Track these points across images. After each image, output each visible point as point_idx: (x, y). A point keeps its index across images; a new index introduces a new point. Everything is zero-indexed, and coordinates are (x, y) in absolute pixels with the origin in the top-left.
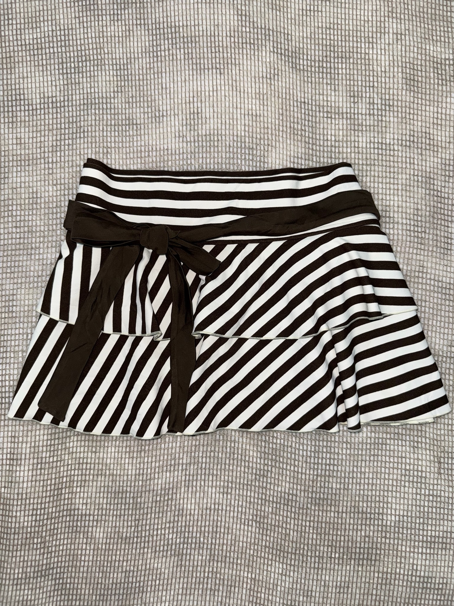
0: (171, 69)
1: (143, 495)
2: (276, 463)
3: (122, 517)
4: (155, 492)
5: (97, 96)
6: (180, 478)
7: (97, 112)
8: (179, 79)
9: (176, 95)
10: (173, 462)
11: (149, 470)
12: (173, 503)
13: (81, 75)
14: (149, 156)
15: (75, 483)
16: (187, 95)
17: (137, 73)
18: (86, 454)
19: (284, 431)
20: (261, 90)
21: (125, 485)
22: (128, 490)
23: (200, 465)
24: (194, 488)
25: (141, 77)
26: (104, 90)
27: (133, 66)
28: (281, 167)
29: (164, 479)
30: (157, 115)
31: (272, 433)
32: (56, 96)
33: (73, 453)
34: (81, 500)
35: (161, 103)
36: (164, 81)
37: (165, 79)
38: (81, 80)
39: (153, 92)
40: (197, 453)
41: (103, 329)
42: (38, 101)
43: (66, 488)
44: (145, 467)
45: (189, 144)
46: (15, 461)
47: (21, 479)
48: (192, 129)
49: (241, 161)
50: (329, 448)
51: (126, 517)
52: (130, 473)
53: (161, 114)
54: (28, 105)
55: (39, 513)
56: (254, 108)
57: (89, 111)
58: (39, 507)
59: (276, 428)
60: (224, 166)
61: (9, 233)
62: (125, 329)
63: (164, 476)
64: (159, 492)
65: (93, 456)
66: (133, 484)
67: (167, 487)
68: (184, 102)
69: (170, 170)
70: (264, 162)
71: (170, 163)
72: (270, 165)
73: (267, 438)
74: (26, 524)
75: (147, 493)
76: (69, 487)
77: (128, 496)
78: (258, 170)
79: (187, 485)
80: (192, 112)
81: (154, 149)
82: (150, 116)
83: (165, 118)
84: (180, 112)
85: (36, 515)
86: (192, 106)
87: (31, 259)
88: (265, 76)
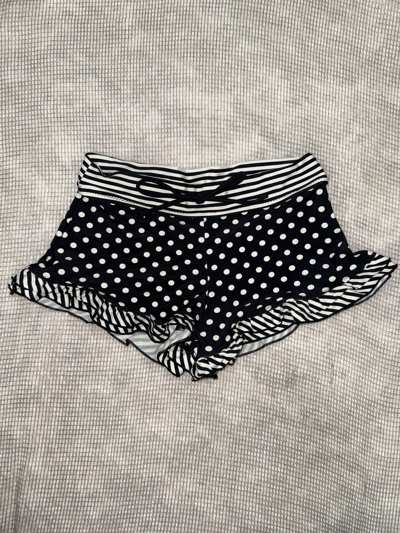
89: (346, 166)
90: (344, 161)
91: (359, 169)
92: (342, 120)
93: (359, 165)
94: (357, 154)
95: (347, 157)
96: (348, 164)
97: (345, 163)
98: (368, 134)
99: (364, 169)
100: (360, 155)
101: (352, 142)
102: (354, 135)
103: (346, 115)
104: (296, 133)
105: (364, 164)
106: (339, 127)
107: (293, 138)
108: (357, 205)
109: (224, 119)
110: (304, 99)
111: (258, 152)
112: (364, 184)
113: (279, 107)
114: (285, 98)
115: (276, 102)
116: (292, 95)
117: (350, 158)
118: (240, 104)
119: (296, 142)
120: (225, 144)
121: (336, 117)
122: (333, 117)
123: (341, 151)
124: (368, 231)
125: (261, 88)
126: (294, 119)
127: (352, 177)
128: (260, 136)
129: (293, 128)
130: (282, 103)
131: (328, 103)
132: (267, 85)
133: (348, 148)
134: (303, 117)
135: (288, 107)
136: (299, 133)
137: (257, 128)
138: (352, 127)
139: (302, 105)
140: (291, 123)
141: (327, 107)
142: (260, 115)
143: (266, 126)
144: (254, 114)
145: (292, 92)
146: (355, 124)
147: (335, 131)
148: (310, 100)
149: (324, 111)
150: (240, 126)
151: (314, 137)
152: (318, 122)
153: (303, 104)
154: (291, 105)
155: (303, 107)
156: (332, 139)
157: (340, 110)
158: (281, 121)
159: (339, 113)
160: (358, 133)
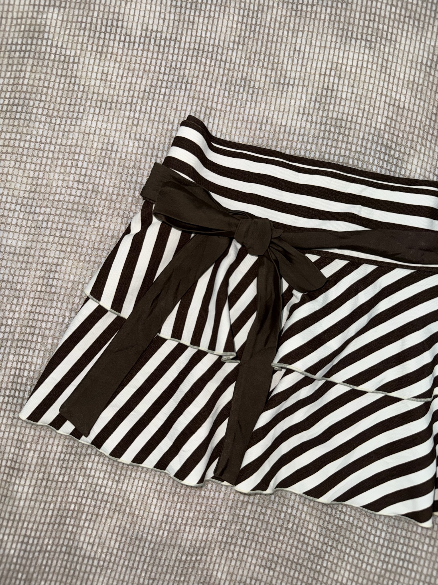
0: (311, 30)
1: (166, 549)
2: (337, 544)
3: (134, 571)
4: (182, 549)
5: (212, 42)
6: (215, 537)
7: (208, 62)
8: (318, 44)
9: (310, 63)
10: (211, 516)
11: (180, 519)
12: (201, 566)
13: (197, 13)
14: (261, 129)
15: (84, 515)
16: (324, 66)
17: (268, 25)
18: (105, 482)
19: (357, 508)
20: (417, 79)
21: (146, 531)
22: (149, 538)
23: (244, 526)
24: (230, 554)
25: (271, 31)
26: (222, 38)
27: (264, 16)
28: (421, 178)
29: (196, 535)
30: (282, 81)
31: (341, 506)
32: (162, 32)
33: (89, 476)
34: (87, 538)
35: (289, 68)
36: (299, 41)
37: (301, 40)
38: (196, 19)
39: (282, 52)
40: (243, 511)
41: (159, 332)
42: (139, 33)
43: (71, 517)
44: (176, 514)
45: (314, 125)
46: (16, 472)
47: (19, 495)
48: (322, 107)
49: (374, 160)
50: (407, 540)
51: (139, 571)
52: (155, 517)
53: (287, 82)
54: (126, 35)
55: (31, 541)
56: (403, 99)
57: (199, 58)
58: (33, 534)
59: (348, 502)
60: (351, 161)
61: (68, 187)
62: (186, 338)
63: (197, 531)
64: (187, 549)
65: (114, 486)
66: (156, 533)
67: (198, 545)
68: (318, 72)
69: (283, 152)
70: (401, 167)
71: (285, 143)
72: (408, 172)
73: (334, 511)
74: (12, 552)
75: (172, 548)
76: (76, 518)
77: (147, 545)
78: (392, 174)
79: (222, 547)
80: (326, 87)
81: (269, 122)
82: (272, 80)
83: (290, 88)
84: (311, 85)
85: (27, 543)
86: (327, 80)
87: (89, 225)
88: (424, 62)
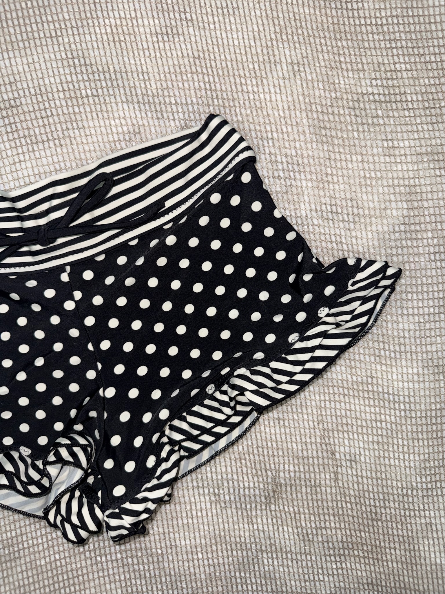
89: (283, 122)
90: (276, 114)
91: (305, 121)
92: (258, 43)
93: (304, 115)
94: (295, 97)
95: (280, 107)
96: (285, 117)
97: (280, 117)
98: (307, 57)
99: (313, 119)
100: (301, 98)
101: (284, 78)
102: (284, 66)
103: (262, 35)
104: (186, 85)
105: (311, 110)
106: (255, 59)
107: (182, 94)
108: (315, 184)
109: (58, 91)
110: (184, 23)
111: (129, 133)
112: (320, 145)
113: (145, 46)
114: (153, 29)
115: (138, 39)
116: (162, 21)
117: (286, 106)
118: (79, 57)
119: (189, 102)
120: (71, 132)
121: (247, 41)
122: (242, 44)
123: (268, 98)
124: (344, 221)
125: (107, 21)
126: (176, 63)
127: (297, 138)
128: (125, 106)
129: (179, 78)
130: (150, 39)
131: (227, 20)
132: (116, 13)
133: (278, 91)
134: (191, 54)
135: (161, 44)
136: (191, 83)
137: (117, 92)
138: (276, 53)
139: (183, 35)
140: (172, 70)
141: (228, 28)
142: (117, 69)
143: (132, 85)
144: (106, 69)
145: (161, 15)
146: (281, 45)
147: (251, 67)
148: (195, 23)
149: (224, 36)
150: (87, 96)
151: (218, 86)
152: (218, 58)
153: (186, 33)
154: (166, 38)
155: (187, 37)
156: (249, 82)
157: (250, 29)
158: (156, 70)
159: (251, 34)
160: (289, 61)
